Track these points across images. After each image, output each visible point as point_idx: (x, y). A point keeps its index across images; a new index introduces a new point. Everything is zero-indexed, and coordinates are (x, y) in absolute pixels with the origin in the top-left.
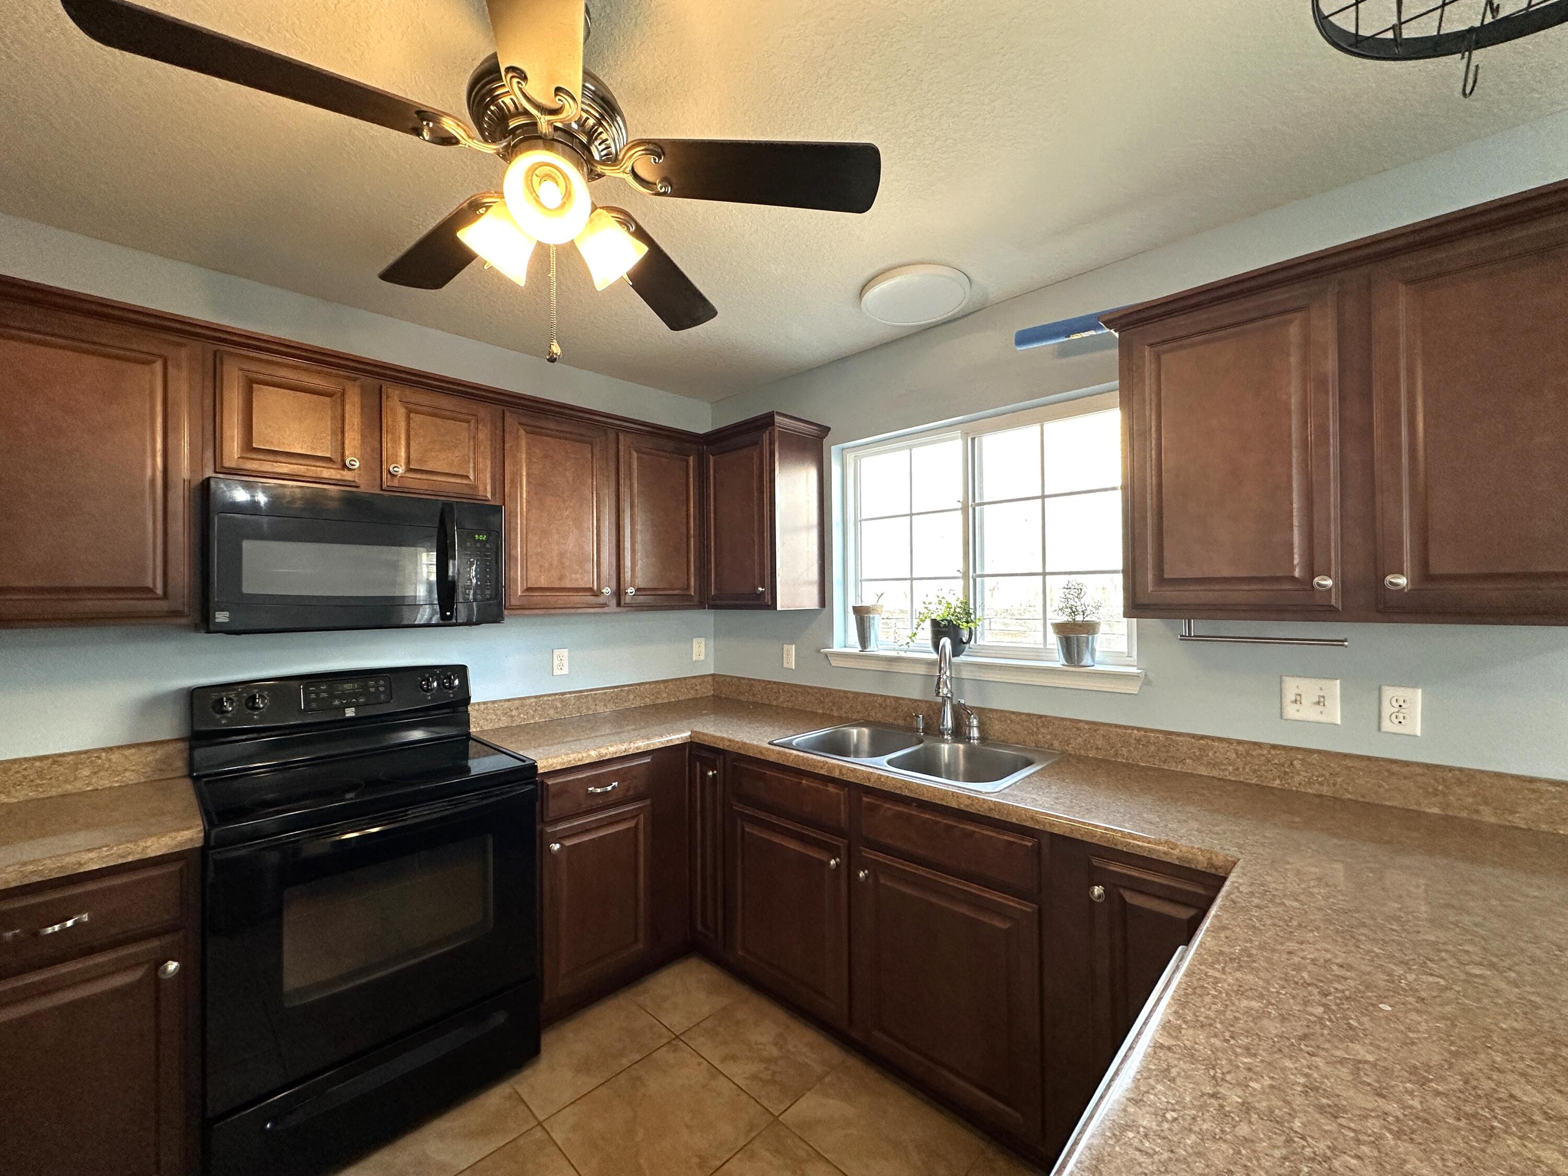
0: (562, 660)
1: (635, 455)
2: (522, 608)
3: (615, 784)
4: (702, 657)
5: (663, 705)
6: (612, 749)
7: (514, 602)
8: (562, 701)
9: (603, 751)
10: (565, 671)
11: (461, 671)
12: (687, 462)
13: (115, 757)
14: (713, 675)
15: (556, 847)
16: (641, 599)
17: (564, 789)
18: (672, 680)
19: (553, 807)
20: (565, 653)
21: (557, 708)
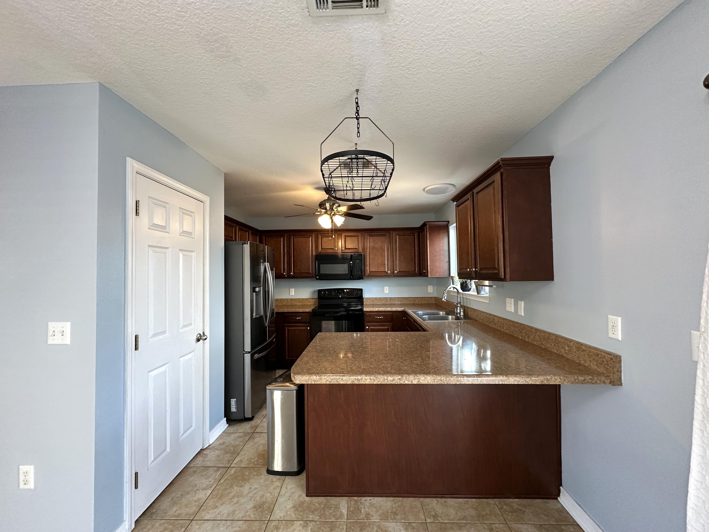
0: (386, 290)
1: (397, 236)
2: (369, 276)
3: (382, 317)
4: (432, 291)
5: (417, 304)
6: (381, 309)
7: (367, 275)
8: (386, 299)
9: (379, 309)
10: (388, 292)
11: (361, 290)
12: (414, 236)
13: (310, 300)
14: (435, 297)
15: (367, 327)
16: (399, 274)
17: (370, 316)
18: (420, 297)
19: (367, 319)
20: (387, 287)
21: (384, 301)
